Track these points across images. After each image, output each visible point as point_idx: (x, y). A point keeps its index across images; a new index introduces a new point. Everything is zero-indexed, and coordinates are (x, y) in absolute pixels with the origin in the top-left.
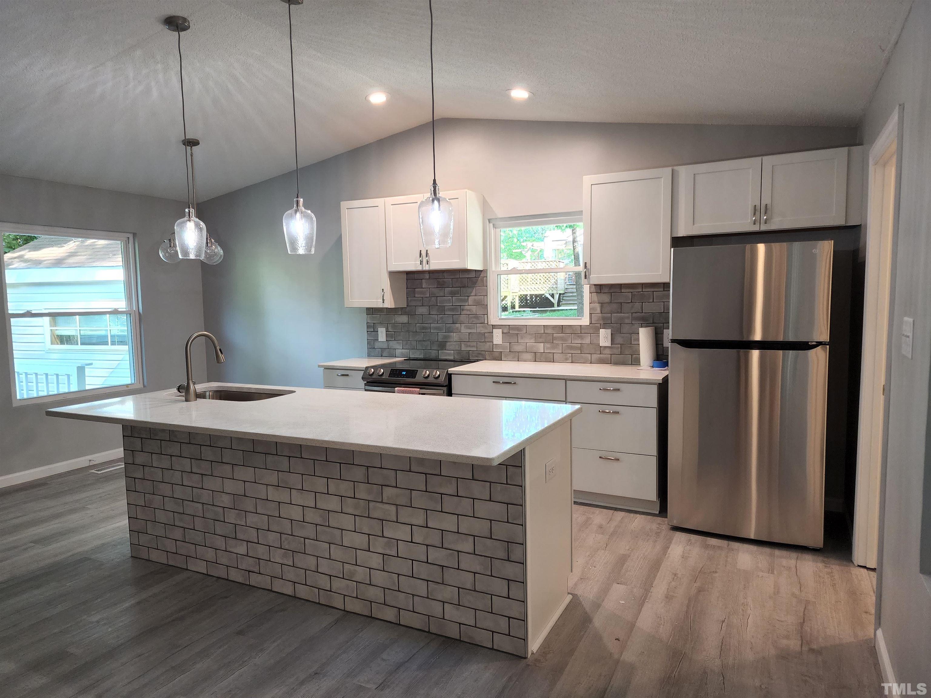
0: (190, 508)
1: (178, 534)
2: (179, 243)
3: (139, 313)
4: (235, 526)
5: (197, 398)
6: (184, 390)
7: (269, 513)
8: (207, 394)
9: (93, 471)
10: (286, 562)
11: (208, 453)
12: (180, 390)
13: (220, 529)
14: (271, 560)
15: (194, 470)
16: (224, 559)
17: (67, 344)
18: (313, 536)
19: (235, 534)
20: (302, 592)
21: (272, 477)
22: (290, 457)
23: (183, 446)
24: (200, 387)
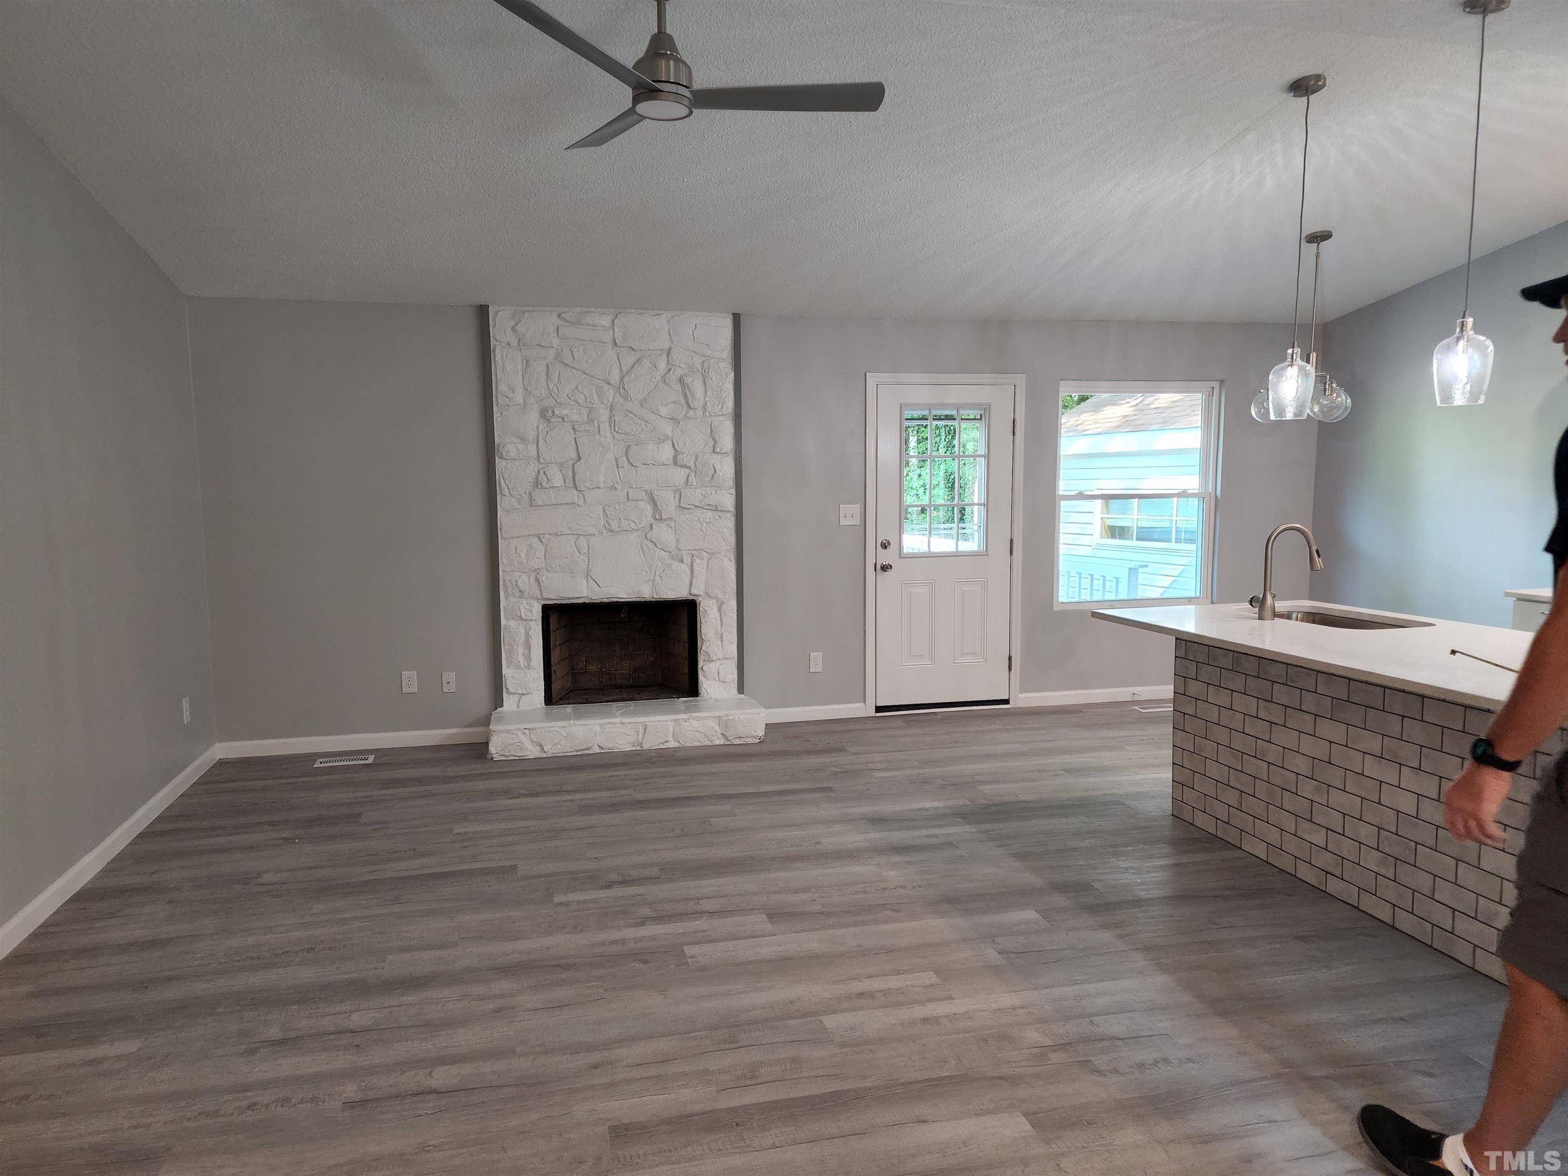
0: (1252, 766)
1: (1231, 797)
2: (1273, 398)
3: (1216, 496)
4: (1312, 804)
5: (1275, 617)
6: (1257, 602)
7: (1364, 795)
8: (1294, 616)
9: (1136, 708)
10: (1383, 871)
11: (1281, 695)
12: (1253, 603)
13: (1289, 802)
14: (1361, 864)
15: (1261, 715)
16: (1291, 845)
17: (1120, 538)
18: (1431, 843)
19: (1310, 815)
20: (1405, 922)
21: (1374, 744)
22: (1403, 717)
23: (1250, 679)
24: (1281, 606)
